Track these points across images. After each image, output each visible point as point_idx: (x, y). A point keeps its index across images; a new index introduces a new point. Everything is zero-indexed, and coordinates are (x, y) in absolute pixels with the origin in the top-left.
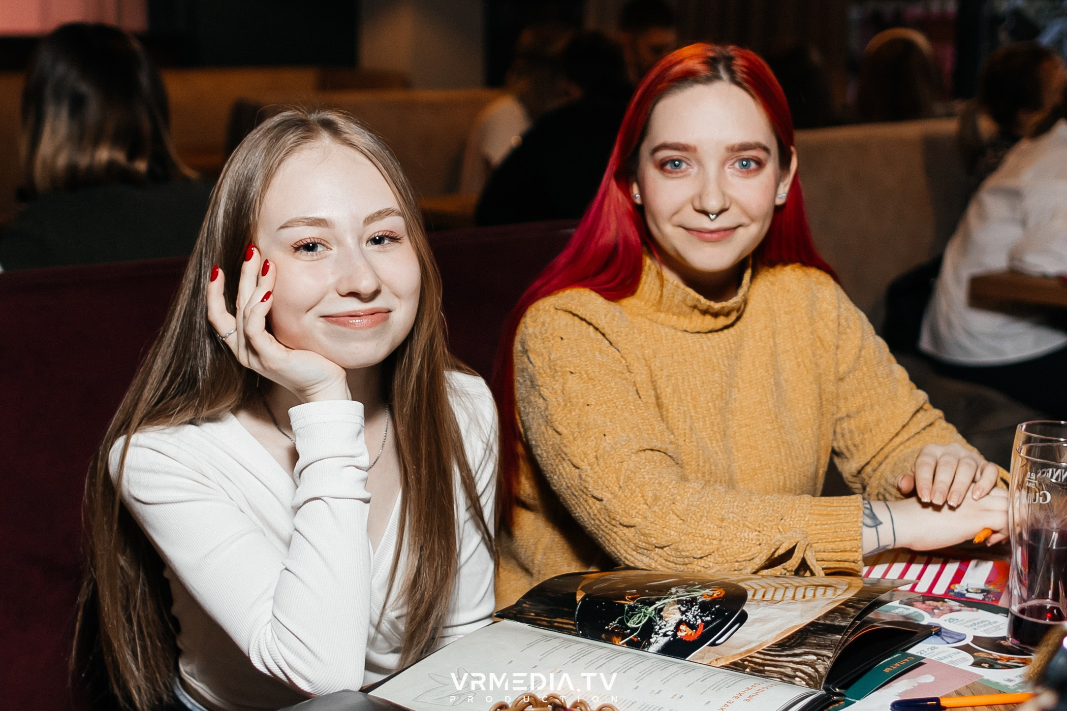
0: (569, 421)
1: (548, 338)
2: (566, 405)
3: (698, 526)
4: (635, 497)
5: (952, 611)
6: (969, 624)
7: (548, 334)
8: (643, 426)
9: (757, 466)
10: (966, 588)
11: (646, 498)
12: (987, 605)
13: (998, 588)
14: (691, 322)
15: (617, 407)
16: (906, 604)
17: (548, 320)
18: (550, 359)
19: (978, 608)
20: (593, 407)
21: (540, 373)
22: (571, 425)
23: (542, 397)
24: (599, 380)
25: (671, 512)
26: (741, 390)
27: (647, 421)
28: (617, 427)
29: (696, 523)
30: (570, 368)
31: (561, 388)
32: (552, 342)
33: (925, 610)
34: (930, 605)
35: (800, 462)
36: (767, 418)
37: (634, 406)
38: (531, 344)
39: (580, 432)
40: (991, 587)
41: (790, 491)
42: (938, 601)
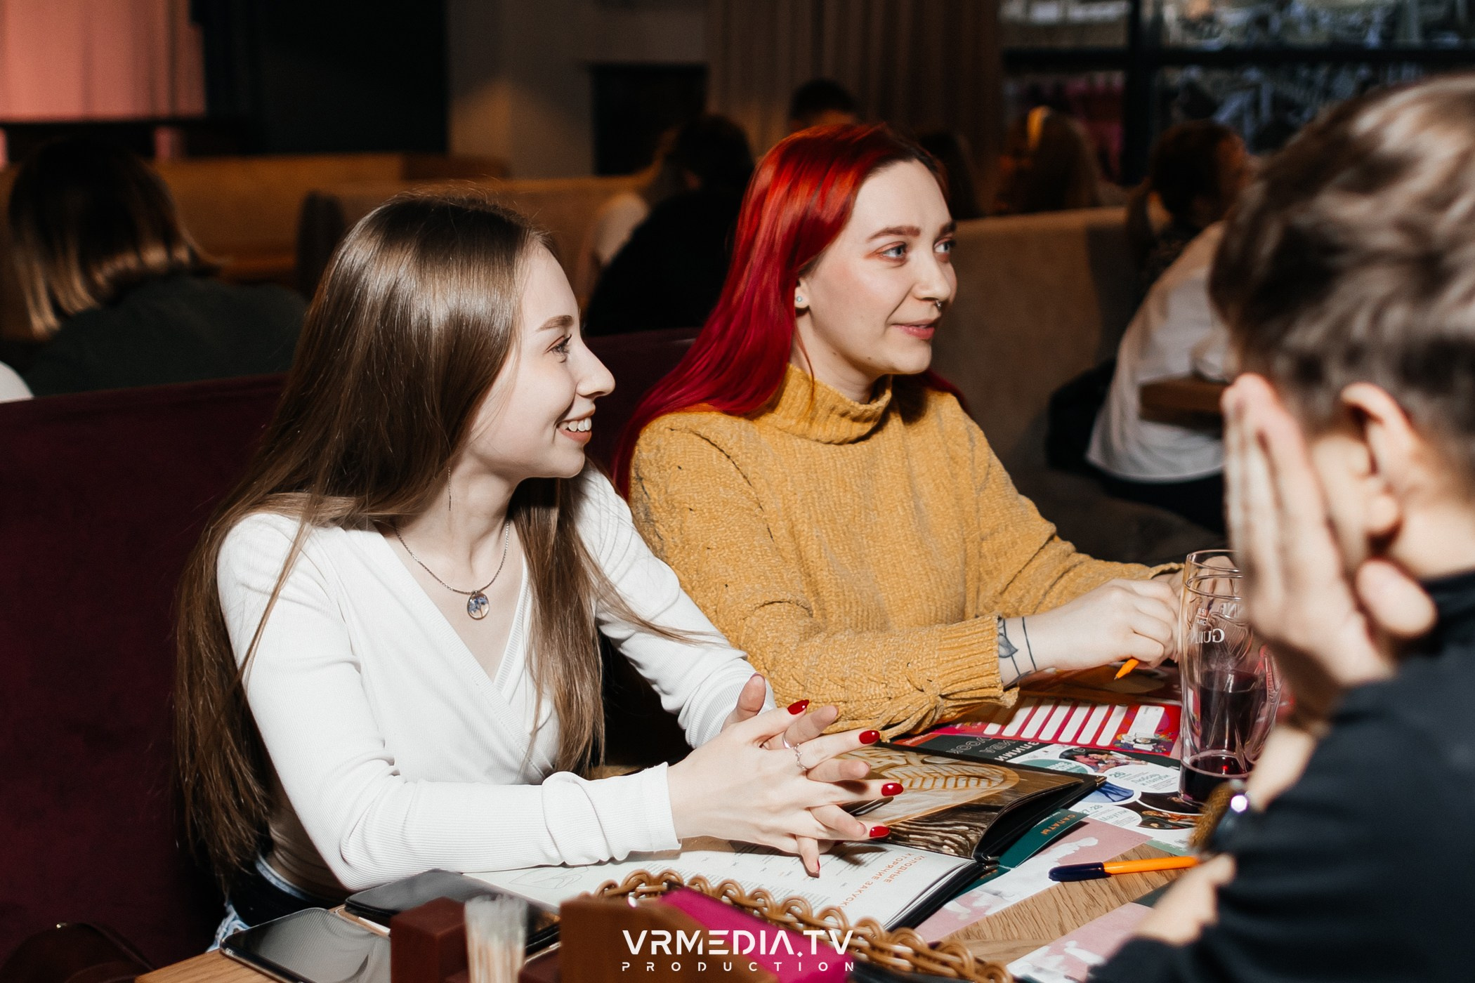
0: (687, 566)
1: (663, 466)
2: (684, 548)
3: (819, 690)
4: (756, 660)
5: (1118, 764)
6: (1138, 778)
7: (665, 462)
8: (771, 574)
9: (906, 595)
10: (1134, 738)
11: (765, 661)
12: (1159, 756)
13: (1170, 738)
14: (825, 430)
15: (741, 552)
16: (1067, 758)
17: (663, 444)
18: (666, 492)
19: (1147, 761)
20: (714, 551)
21: (655, 507)
22: (689, 571)
23: (658, 535)
24: (722, 521)
25: (791, 678)
26: (881, 514)
27: (775, 569)
28: (740, 577)
29: (817, 688)
30: (690, 504)
31: (679, 526)
32: (668, 471)
33: (1088, 764)
34: (1093, 758)
35: (952, 591)
36: (911, 543)
37: (761, 552)
38: (645, 472)
39: (698, 581)
40: (1162, 737)
41: (942, 621)
42: (1102, 754)
